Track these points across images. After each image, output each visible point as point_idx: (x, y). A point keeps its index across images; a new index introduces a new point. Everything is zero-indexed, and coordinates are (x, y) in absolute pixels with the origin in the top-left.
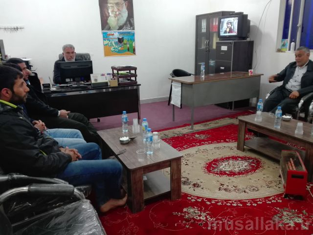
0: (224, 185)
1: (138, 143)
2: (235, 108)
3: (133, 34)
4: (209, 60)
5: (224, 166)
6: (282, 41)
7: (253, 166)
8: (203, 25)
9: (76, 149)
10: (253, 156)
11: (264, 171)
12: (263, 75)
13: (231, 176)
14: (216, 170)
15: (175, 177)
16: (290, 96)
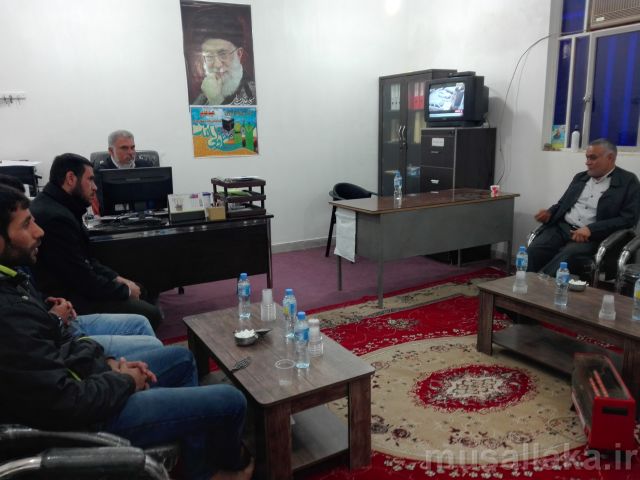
0: (458, 431)
1: (275, 344)
2: (462, 262)
3: (254, 113)
4: (406, 165)
5: (455, 389)
6: (553, 130)
7: (514, 387)
8: (393, 96)
9: (143, 361)
10: (512, 364)
11: (539, 399)
12: (518, 195)
13: (471, 410)
14: (439, 397)
15: (358, 418)
16: (574, 237)
